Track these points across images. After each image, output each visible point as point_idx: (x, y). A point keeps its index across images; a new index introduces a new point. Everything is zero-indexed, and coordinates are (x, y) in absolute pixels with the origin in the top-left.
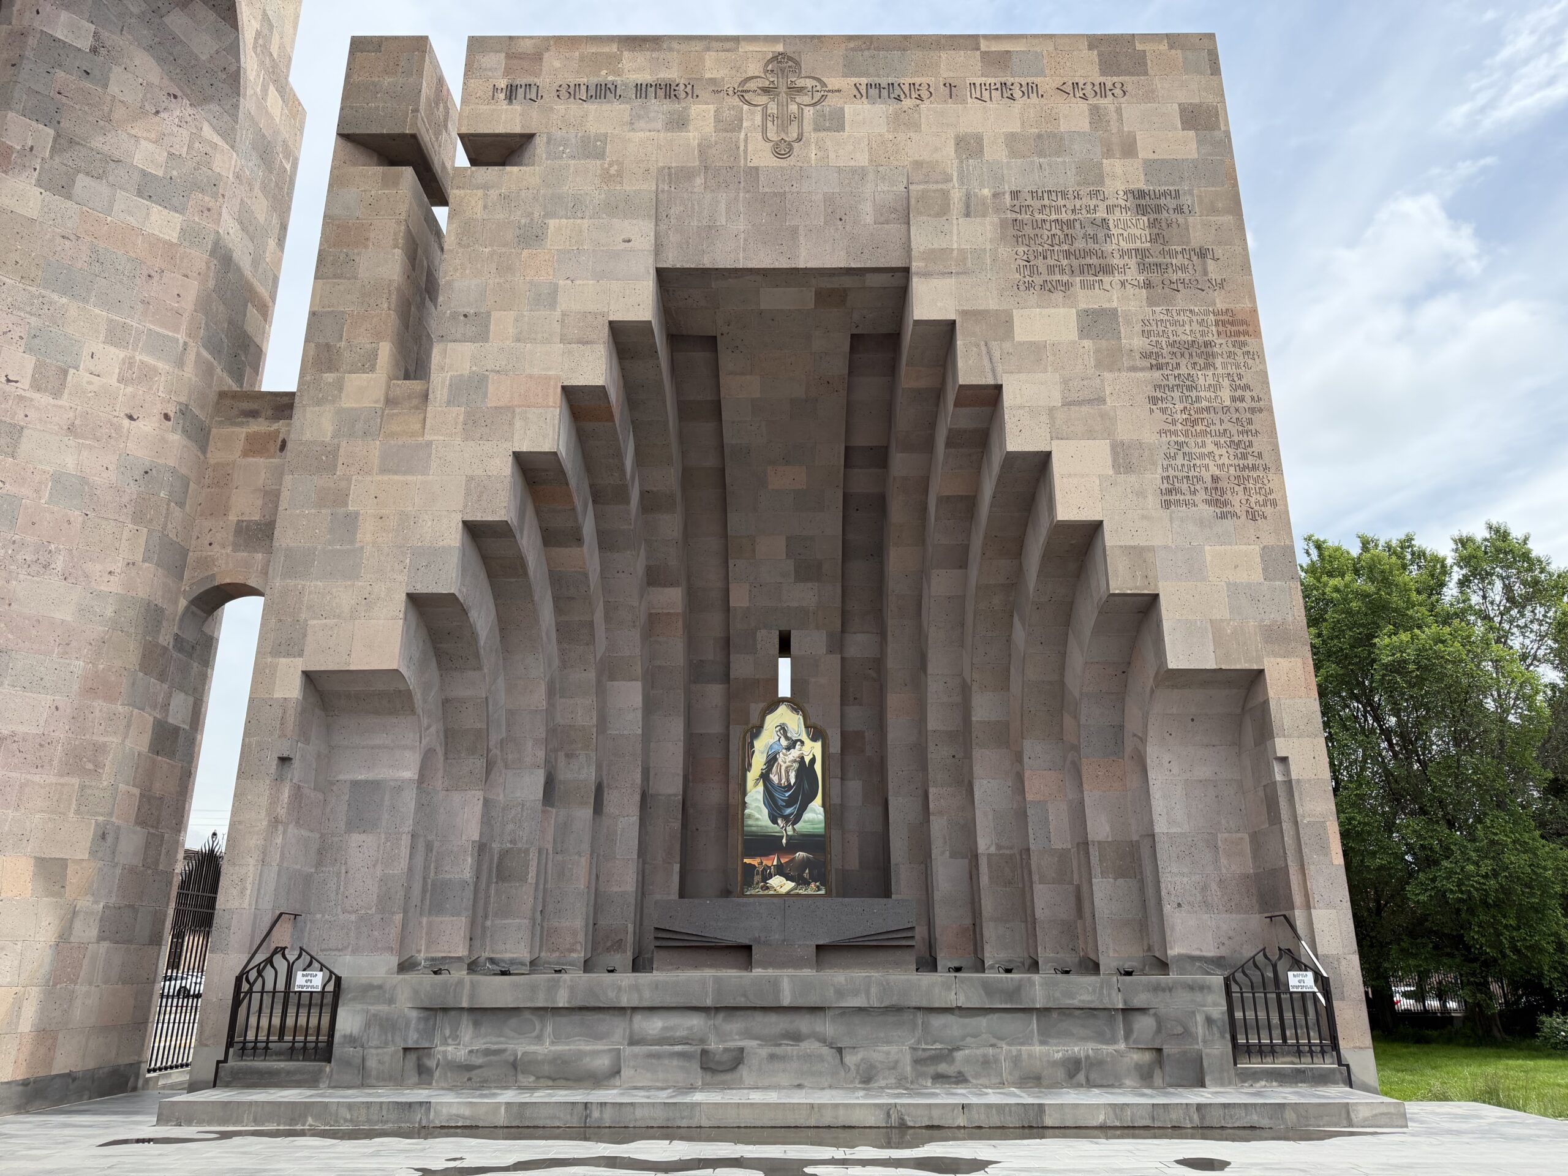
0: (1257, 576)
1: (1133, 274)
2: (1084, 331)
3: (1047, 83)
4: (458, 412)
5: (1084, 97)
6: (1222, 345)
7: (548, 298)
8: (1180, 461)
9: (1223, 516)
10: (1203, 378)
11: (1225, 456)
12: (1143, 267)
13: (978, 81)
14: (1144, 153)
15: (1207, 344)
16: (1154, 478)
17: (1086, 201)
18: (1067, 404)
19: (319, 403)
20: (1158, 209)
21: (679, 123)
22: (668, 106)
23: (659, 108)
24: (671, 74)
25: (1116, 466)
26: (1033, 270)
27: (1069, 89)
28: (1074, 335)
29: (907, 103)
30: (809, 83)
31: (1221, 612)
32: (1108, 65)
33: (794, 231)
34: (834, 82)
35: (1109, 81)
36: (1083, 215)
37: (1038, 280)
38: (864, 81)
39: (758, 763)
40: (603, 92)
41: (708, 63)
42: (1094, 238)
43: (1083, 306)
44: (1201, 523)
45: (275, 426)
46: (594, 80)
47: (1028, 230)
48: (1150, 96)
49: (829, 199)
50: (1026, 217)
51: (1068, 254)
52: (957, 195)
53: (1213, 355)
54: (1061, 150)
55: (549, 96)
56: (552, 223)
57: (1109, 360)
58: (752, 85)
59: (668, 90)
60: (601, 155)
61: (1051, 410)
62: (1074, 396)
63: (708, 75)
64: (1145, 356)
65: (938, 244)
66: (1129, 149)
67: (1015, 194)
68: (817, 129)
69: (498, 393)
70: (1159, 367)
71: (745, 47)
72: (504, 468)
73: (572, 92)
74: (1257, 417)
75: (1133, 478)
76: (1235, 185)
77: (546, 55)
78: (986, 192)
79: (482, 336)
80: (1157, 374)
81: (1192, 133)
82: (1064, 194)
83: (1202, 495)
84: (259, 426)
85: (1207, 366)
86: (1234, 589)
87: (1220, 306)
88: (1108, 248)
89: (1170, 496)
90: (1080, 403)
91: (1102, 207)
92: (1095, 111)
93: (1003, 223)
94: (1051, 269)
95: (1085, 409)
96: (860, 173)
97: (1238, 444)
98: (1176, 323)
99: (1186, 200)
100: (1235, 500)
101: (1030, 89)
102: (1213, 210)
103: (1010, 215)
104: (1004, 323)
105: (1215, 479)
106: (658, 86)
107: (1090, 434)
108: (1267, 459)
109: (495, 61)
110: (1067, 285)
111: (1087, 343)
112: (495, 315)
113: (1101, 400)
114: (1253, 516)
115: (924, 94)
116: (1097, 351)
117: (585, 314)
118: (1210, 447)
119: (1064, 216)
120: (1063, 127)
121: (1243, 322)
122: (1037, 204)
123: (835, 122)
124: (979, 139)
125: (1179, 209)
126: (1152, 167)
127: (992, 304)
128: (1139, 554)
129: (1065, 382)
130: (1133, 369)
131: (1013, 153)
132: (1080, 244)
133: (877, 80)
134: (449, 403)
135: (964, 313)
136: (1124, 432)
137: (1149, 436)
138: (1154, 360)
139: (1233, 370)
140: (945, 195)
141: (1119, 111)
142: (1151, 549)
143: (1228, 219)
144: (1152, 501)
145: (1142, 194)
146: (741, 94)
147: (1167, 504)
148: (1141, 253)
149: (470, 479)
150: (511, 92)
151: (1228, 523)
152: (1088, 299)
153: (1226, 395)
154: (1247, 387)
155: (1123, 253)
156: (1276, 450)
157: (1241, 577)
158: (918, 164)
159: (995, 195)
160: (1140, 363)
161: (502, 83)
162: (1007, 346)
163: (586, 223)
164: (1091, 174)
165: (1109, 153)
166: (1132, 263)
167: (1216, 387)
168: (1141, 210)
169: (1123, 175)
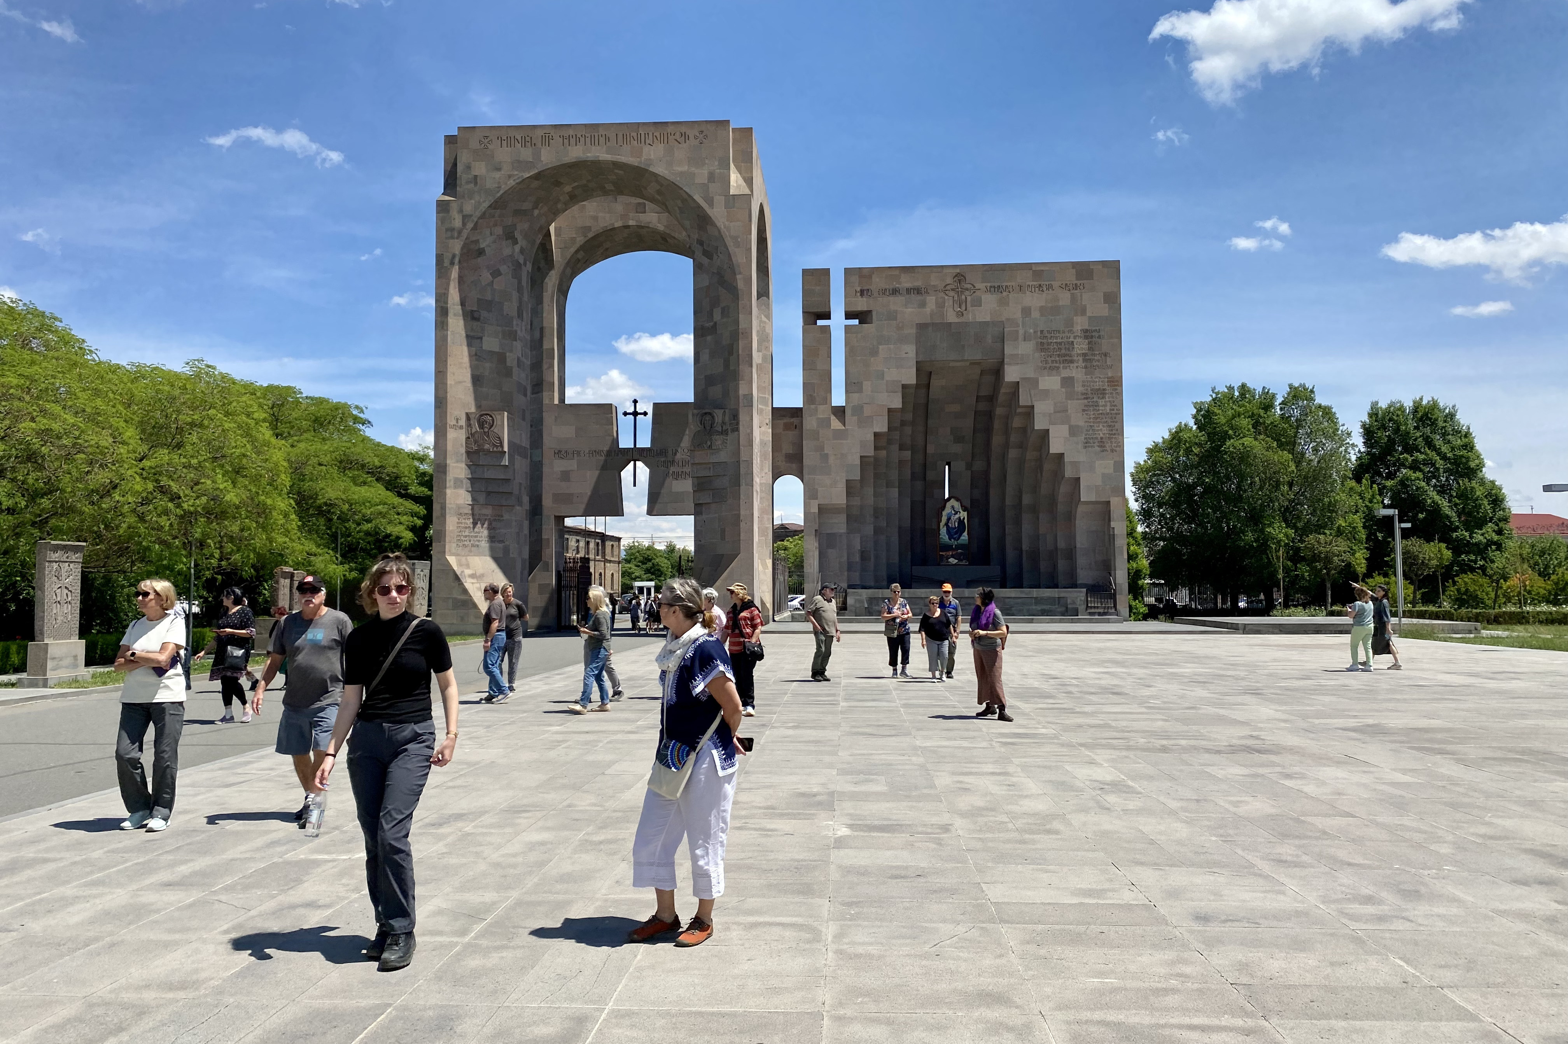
0: (1111, 471)
1: (1081, 363)
2: (1062, 385)
3: (1056, 284)
4: (855, 418)
5: (1069, 290)
6: (1109, 390)
7: (881, 375)
8: (1091, 432)
9: (1103, 451)
10: (1101, 402)
11: (1105, 430)
12: (1085, 360)
13: (1031, 283)
14: (1089, 314)
15: (1104, 390)
16: (1082, 438)
17: (1067, 334)
18: (1055, 412)
19: (811, 416)
20: (1092, 337)
21: (923, 305)
22: (919, 297)
23: (915, 298)
24: (918, 284)
25: (1070, 434)
26: (1046, 362)
27: (1064, 286)
28: (1059, 387)
29: (1005, 294)
30: (969, 286)
31: (1099, 482)
32: (1079, 276)
33: (964, 347)
34: (978, 285)
35: (1078, 282)
36: (1065, 340)
37: (1048, 366)
38: (989, 285)
40: (895, 292)
41: (932, 278)
42: (1069, 349)
43: (1063, 376)
44: (1096, 453)
45: (792, 420)
46: (891, 287)
47: (1046, 346)
48: (1093, 289)
49: (976, 334)
50: (1045, 341)
51: (1059, 355)
52: (1021, 332)
53: (1105, 394)
54: (1059, 313)
55: (876, 294)
56: (881, 347)
57: (1070, 396)
58: (948, 288)
59: (918, 291)
60: (895, 319)
61: (1050, 415)
62: (1058, 409)
63: (932, 284)
64: (1083, 394)
65: (1014, 352)
66: (1083, 312)
67: (1042, 332)
68: (972, 306)
69: (867, 411)
70: (1087, 398)
71: (946, 271)
72: (871, 437)
73: (883, 292)
74: (1118, 416)
75: (1075, 438)
76: (1120, 326)
77: (874, 276)
78: (1032, 331)
79: (860, 390)
80: (1086, 401)
81: (1107, 305)
83: (1097, 444)
84: (787, 420)
85: (1103, 398)
86: (1104, 476)
87: (1110, 375)
88: (1074, 352)
89: (1087, 444)
90: (1059, 412)
91: (1072, 336)
92: (1073, 296)
93: (1037, 343)
94: (1053, 362)
95: (1061, 414)
96: (987, 324)
97: (1110, 426)
98: (1094, 382)
99: (1102, 333)
100: (1107, 445)
101: (1050, 287)
102: (1111, 337)
103: (1040, 340)
104: (1035, 382)
105: (1102, 438)
106: (914, 289)
107: (1063, 423)
108: (1119, 431)
109: (855, 279)
110: (1058, 368)
111: (1063, 390)
112: (865, 383)
113: (1067, 411)
114: (1112, 451)
115: (1011, 290)
116: (1066, 393)
117: (893, 382)
118: (1101, 427)
119: (1059, 341)
120: (1061, 303)
121: (1117, 381)
122: (1049, 336)
123: (978, 303)
124: (1030, 309)
125: (1099, 337)
126: (1091, 319)
127: (1031, 374)
128: (1075, 464)
129: (1055, 404)
130: (1078, 399)
131: (1042, 315)
132: (1063, 351)
133: (993, 284)
134: (852, 416)
135: (1023, 379)
136: (1073, 423)
137: (1081, 423)
138: (1085, 396)
139: (1111, 399)
140: (1017, 332)
141: (1081, 296)
142: (1079, 462)
143: (1116, 340)
144: (1081, 446)
145: (1086, 331)
146: (945, 291)
147: (1085, 447)
148: (1084, 355)
149: (861, 442)
150: (862, 293)
151: (1105, 453)
152: (1065, 373)
153: (1108, 408)
154: (1115, 406)
155: (1078, 355)
156: (1123, 428)
157: (1107, 472)
158: (1008, 319)
159: (1035, 332)
160: (1080, 397)
161: (859, 289)
162: (1036, 391)
163: (892, 346)
164: (1069, 323)
165: (1076, 314)
166: (1081, 359)
167: (1105, 406)
168: (1086, 337)
169: (1080, 323)
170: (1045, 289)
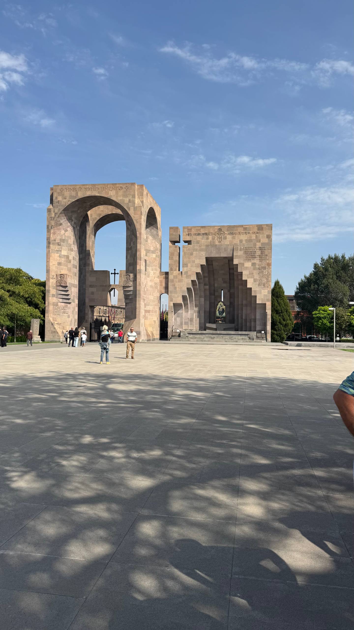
0: (267, 293)
1: (258, 258)
2: (252, 265)
3: (251, 232)
4: (185, 276)
5: (255, 234)
6: (267, 267)
7: (194, 262)
8: (261, 281)
9: (264, 287)
10: (264, 271)
11: (265, 280)
13: (243, 232)
15: (266, 267)
16: (258, 283)
17: (254, 249)
19: (171, 274)
20: (262, 249)
21: (208, 239)
22: (206, 236)
23: (205, 236)
24: (207, 231)
25: (254, 281)
26: (247, 258)
27: (253, 233)
28: (251, 266)
29: (234, 235)
30: (223, 233)
31: (263, 297)
32: (258, 229)
33: (221, 252)
34: (226, 232)
35: (258, 231)
38: (229, 232)
39: (218, 308)
40: (199, 234)
41: (211, 230)
44: (262, 288)
47: (247, 253)
48: (263, 234)
49: (225, 248)
50: (247, 251)
51: (251, 256)
52: (239, 248)
53: (266, 268)
54: (251, 242)
55: (193, 235)
56: (194, 252)
59: (206, 234)
60: (199, 243)
61: (248, 275)
62: (250, 273)
63: (211, 232)
64: (258, 268)
65: (236, 254)
66: (260, 241)
67: (246, 248)
69: (189, 273)
70: (260, 270)
71: (215, 227)
72: (190, 282)
73: (195, 234)
74: (269, 276)
75: (255, 283)
76: (271, 246)
77: (192, 229)
79: (187, 267)
80: (259, 271)
81: (267, 239)
82: (251, 248)
83: (262, 285)
84: (164, 276)
86: (264, 295)
87: (267, 262)
89: (259, 285)
90: (251, 274)
91: (256, 249)
92: (256, 236)
94: (249, 258)
95: (251, 275)
96: (228, 245)
97: (267, 279)
98: (262, 264)
99: (265, 248)
101: (249, 233)
102: (269, 250)
103: (245, 251)
104: (243, 264)
105: (264, 283)
107: (251, 278)
108: (270, 281)
109: (186, 230)
110: (251, 259)
112: (188, 264)
113: (253, 274)
114: (267, 287)
115: (236, 234)
116: (253, 268)
117: (198, 264)
119: (251, 251)
120: (252, 238)
121: (270, 264)
122: (248, 249)
123: (225, 238)
124: (242, 240)
126: (262, 244)
127: (242, 262)
128: (255, 291)
129: (249, 272)
131: (246, 242)
132: (252, 254)
133: (231, 232)
134: (184, 274)
135: (239, 263)
136: (255, 278)
137: (258, 278)
138: (259, 269)
139: (268, 270)
140: (238, 248)
141: (259, 236)
144: (257, 285)
145: (260, 247)
146: (215, 234)
148: (259, 255)
149: (187, 283)
150: (188, 235)
152: (253, 261)
153: (266, 273)
154: (269, 272)
155: (257, 255)
156: (271, 280)
157: (265, 294)
158: (235, 244)
159: (243, 248)
160: (258, 269)
161: (187, 233)
162: (244, 267)
163: (197, 252)
164: (255, 245)
165: (257, 242)
168: (260, 250)
169: (258, 245)
170: (247, 234)
